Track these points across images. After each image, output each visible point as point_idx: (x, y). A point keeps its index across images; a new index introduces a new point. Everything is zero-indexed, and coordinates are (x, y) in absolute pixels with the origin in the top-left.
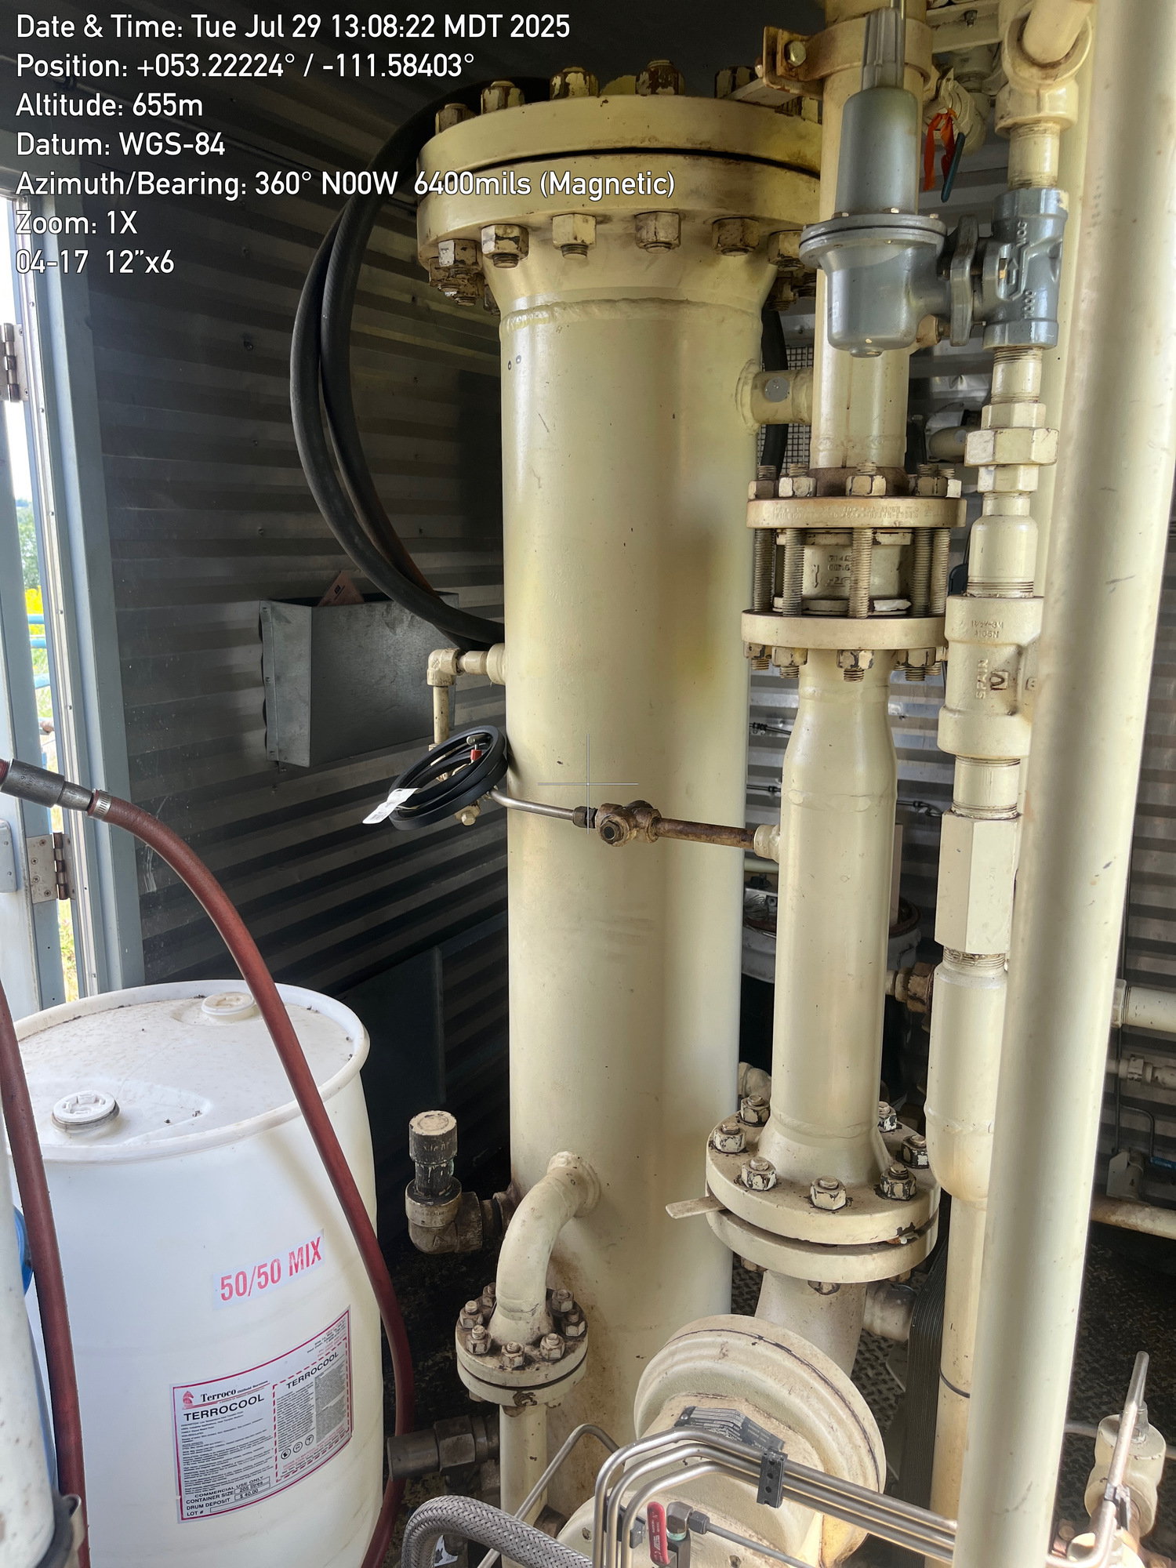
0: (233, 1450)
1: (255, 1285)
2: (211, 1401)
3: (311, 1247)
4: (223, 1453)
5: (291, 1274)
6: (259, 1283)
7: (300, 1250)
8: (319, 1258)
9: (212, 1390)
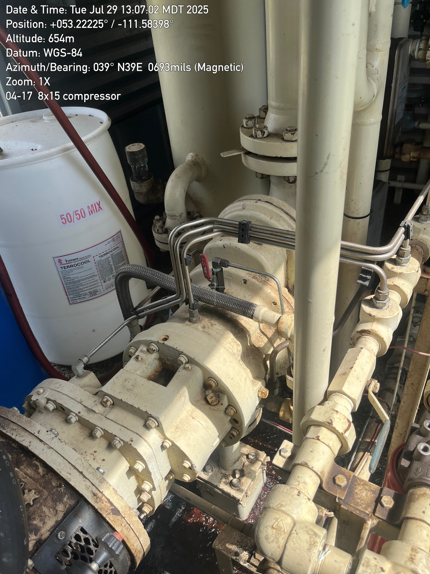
0: (83, 280)
1: (75, 219)
2: (69, 262)
3: (96, 204)
4: (79, 281)
5: (90, 215)
6: (77, 218)
7: (92, 205)
8: (102, 209)
9: (69, 258)
